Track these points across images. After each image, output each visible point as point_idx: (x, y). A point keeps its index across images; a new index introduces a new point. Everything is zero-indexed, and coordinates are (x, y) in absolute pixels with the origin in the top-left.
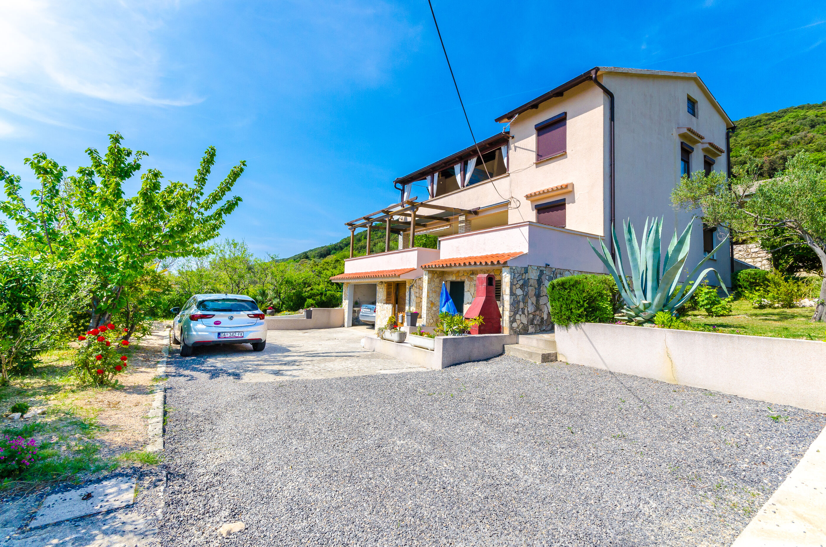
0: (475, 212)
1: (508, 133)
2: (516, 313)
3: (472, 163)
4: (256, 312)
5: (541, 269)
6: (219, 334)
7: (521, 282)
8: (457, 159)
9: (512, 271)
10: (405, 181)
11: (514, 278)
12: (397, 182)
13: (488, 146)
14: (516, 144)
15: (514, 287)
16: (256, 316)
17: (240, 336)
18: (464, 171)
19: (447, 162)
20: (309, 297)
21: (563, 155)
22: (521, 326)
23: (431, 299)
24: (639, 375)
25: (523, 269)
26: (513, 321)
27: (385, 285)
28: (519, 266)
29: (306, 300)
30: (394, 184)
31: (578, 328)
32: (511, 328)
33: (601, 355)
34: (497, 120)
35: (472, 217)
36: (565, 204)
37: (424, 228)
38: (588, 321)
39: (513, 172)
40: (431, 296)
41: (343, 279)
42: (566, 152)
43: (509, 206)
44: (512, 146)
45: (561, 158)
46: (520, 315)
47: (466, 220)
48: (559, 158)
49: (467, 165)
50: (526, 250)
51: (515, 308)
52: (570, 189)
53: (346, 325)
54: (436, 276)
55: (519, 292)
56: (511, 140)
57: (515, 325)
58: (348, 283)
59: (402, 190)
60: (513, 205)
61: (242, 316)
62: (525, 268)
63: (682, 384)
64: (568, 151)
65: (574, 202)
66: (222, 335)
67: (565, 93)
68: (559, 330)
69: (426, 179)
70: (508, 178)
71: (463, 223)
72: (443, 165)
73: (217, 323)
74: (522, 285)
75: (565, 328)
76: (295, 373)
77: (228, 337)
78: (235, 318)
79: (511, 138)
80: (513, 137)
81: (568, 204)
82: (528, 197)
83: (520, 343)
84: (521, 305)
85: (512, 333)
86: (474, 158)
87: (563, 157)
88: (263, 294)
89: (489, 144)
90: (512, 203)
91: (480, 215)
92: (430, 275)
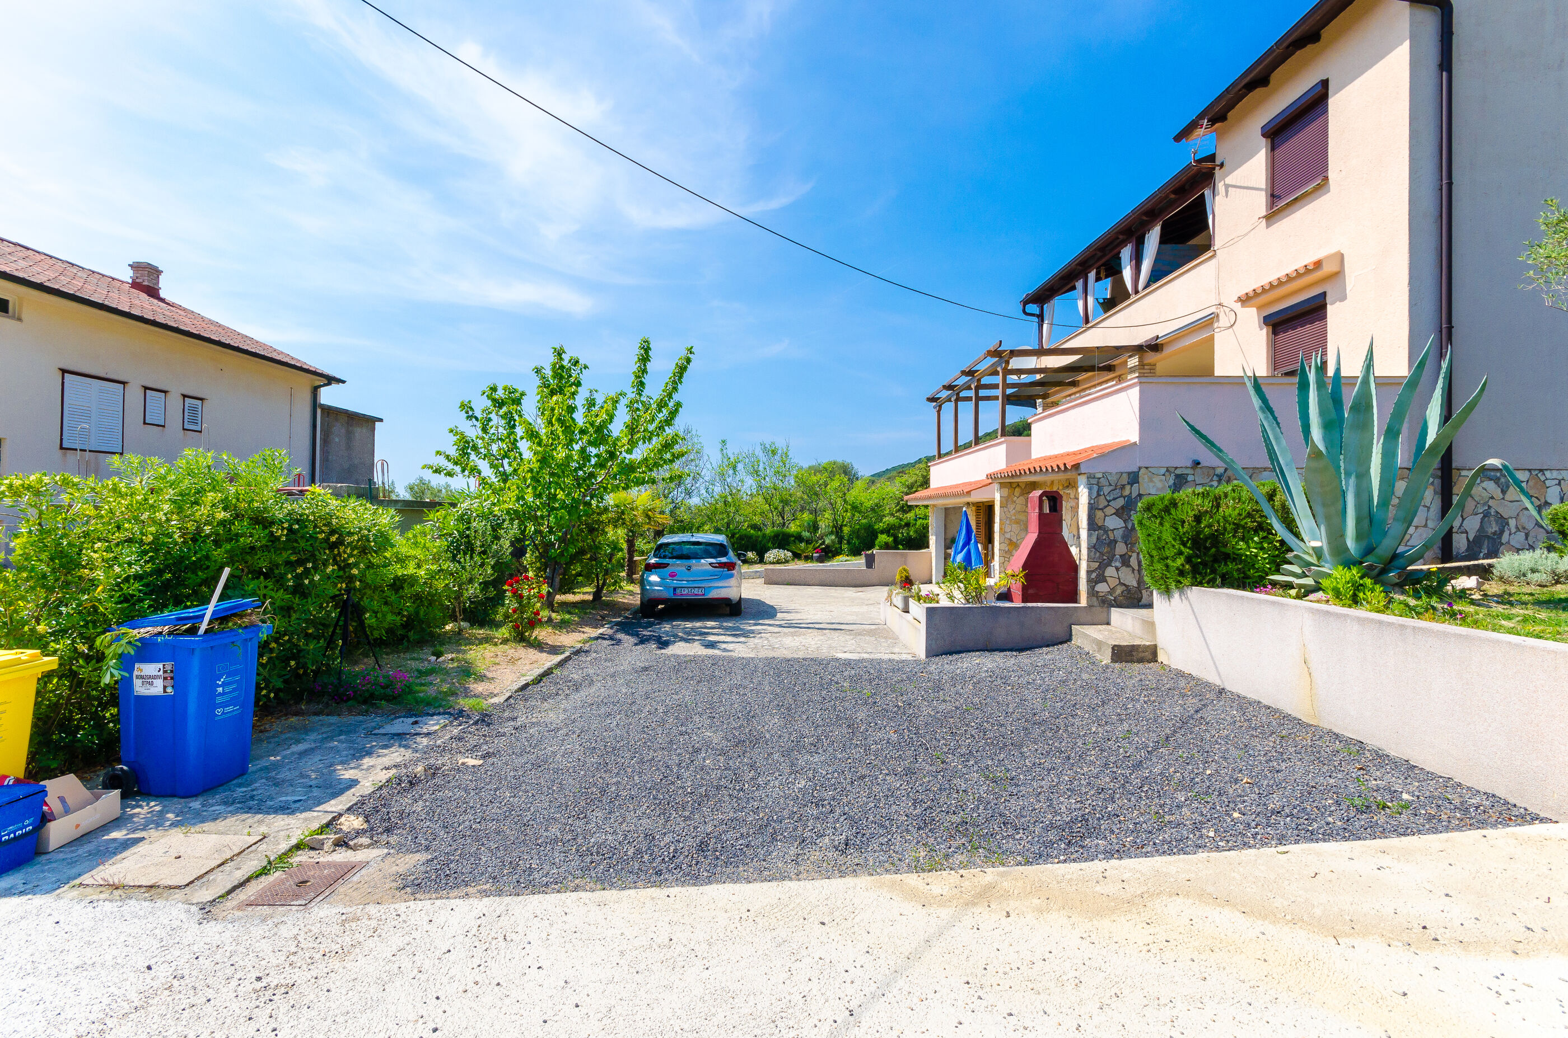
0: (1155, 346)
1: (1212, 158)
2: (1103, 566)
3: (1153, 238)
4: (724, 560)
5: (1178, 472)
6: (675, 589)
7: (1120, 502)
8: (1121, 237)
9: (1094, 481)
10: (1042, 296)
11: (1099, 495)
12: (1025, 303)
13: (1173, 196)
14: (1229, 180)
15: (1099, 514)
16: (722, 565)
17: (700, 593)
18: (1138, 259)
19: (1107, 246)
20: (882, 532)
21: (1319, 187)
22: (1119, 590)
23: (1008, 536)
24: (1265, 702)
25: (1125, 476)
26: (1097, 578)
27: (974, 508)
28: (1114, 471)
29: (877, 537)
30: (1021, 307)
31: (1183, 598)
32: (1092, 593)
33: (1213, 653)
34: (1178, 138)
35: (1151, 357)
36: (1323, 307)
37: (1074, 390)
38: (1200, 584)
39: (1223, 247)
40: (1008, 529)
41: (930, 498)
42: (1326, 178)
43: (1216, 325)
44: (1220, 186)
45: (1318, 193)
46: (1117, 569)
47: (1142, 365)
48: (1313, 196)
49: (1143, 243)
50: (1134, 437)
51: (1102, 554)
52: (1328, 269)
53: (934, 581)
54: (1017, 491)
55: (1114, 523)
56: (1218, 172)
57: (1102, 588)
58: (934, 506)
59: (1038, 316)
60: (1224, 321)
61: (703, 565)
62: (1129, 473)
63: (1326, 725)
64: (1331, 175)
65: (1343, 298)
66: (678, 591)
67: (1325, 33)
68: (1159, 600)
69: (1074, 288)
70: (1214, 261)
71: (1134, 372)
72: (1099, 254)
73: (673, 575)
74: (1122, 507)
75: (1166, 597)
76: (730, 647)
77: (686, 594)
78: (694, 568)
79: (1217, 168)
80: (1222, 165)
81: (1331, 304)
82: (1245, 300)
83: (1112, 623)
84: (1121, 548)
85: (1096, 603)
86: (1152, 228)
87: (1321, 192)
88: (814, 527)
89: (1174, 192)
90: (1222, 316)
91: (1167, 351)
92: (1006, 492)
